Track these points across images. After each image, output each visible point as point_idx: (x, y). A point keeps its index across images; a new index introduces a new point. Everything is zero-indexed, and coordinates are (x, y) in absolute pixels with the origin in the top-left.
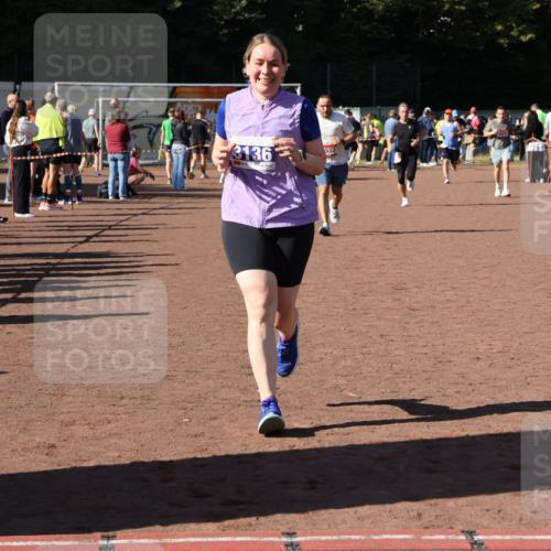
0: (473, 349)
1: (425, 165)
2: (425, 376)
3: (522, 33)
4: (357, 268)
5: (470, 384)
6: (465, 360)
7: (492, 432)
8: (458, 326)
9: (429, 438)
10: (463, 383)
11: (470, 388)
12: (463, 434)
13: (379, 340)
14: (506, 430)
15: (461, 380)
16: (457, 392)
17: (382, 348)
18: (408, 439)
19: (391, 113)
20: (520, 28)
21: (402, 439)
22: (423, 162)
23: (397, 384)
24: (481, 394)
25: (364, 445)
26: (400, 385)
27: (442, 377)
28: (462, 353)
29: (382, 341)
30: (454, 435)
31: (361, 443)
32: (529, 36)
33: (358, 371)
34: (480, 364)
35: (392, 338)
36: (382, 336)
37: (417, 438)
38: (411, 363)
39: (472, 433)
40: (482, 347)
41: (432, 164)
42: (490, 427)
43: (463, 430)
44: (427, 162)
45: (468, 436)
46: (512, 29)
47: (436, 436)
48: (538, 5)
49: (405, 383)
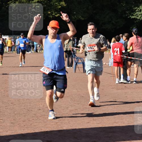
0: (39, 107)
1: (28, 53)
2: (24, 115)
3: (56, 14)
4: (6, 83)
5: (37, 117)
6: (36, 110)
7: (42, 131)
8: (35, 100)
9: (24, 133)
10: (35, 117)
11: (37, 118)
12: (34, 132)
13: (11, 104)
14: (46, 130)
15: (34, 116)
16: (33, 119)
17: (12, 107)
18: (17, 134)
19: (18, 37)
20: (55, 13)
21: (16, 134)
22: (27, 52)
23: (15, 117)
24: (40, 120)
25: (4, 136)
26: (16, 118)
27: (29, 115)
28: (35, 108)
29: (12, 105)
30: (31, 132)
31: (3, 135)
32: (58, 15)
33: (4, 114)
34: (40, 111)
35: (15, 104)
36: (12, 103)
37: (20, 133)
38: (20, 111)
39: (36, 132)
40: (41, 106)
41: (30, 52)
42: (42, 129)
43: (34, 131)
44: (28, 52)
45: (35, 132)
46: (53, 13)
47: (26, 133)
48: (60, 7)
49: (18, 117)
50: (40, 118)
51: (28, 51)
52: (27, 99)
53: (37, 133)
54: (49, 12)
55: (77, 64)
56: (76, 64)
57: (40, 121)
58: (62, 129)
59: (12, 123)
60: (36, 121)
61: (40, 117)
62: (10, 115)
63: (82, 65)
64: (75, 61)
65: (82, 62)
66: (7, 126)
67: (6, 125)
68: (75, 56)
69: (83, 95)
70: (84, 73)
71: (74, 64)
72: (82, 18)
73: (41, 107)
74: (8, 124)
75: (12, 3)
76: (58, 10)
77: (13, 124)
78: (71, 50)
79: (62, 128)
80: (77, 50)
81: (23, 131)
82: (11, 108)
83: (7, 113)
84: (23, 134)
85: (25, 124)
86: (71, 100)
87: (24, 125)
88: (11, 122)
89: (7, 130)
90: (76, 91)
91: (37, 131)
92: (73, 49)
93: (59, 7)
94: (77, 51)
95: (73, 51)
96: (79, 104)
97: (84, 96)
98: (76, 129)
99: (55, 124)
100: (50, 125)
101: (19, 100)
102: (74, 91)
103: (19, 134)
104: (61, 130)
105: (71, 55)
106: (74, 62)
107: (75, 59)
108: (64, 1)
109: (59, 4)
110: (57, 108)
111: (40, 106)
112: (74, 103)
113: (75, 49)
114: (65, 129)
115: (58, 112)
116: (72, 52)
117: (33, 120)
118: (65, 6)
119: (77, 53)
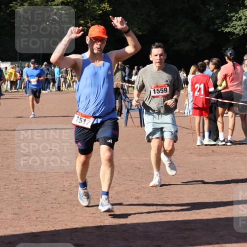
50: (64, 205)
51: (44, 90)
52: (42, 172)
53: (59, 230)
54: (82, 20)
55: (130, 111)
56: (128, 112)
57: (65, 210)
58: (102, 224)
59: (15, 214)
60: (57, 211)
61: (64, 203)
62: (12, 199)
63: (138, 112)
64: (126, 106)
65: (138, 108)
66: (7, 219)
67: (4, 218)
68: (126, 97)
69: (138, 166)
70: (141, 127)
71: (124, 111)
72: (139, 32)
73: (66, 186)
74: (10, 216)
75: (17, 4)
76: (97, 17)
77: (16, 216)
78: (119, 87)
79: (101, 222)
80: (129, 87)
81: (34, 227)
82: (15, 188)
83: (8, 197)
84: (34, 233)
85: (38, 216)
86: (118, 174)
87: (37, 218)
88: (14, 212)
89: (6, 226)
90: (128, 158)
91: (59, 227)
92: (122, 85)
93: (99, 13)
94: (130, 89)
95: (122, 88)
96: (131, 181)
97: (142, 167)
98: (126, 224)
99: (90, 216)
100: (81, 217)
101: (28, 174)
102: (123, 158)
103: (27, 232)
104: (101, 226)
105: (120, 96)
106: (124, 108)
107: (127, 103)
108: (108, 3)
109: (99, 6)
110: (94, 189)
111: (64, 184)
112: (124, 179)
113: (126, 85)
114: (108, 224)
115: (96, 195)
116: (121, 91)
117: (52, 209)
118: (109, 10)
119: (130, 92)
